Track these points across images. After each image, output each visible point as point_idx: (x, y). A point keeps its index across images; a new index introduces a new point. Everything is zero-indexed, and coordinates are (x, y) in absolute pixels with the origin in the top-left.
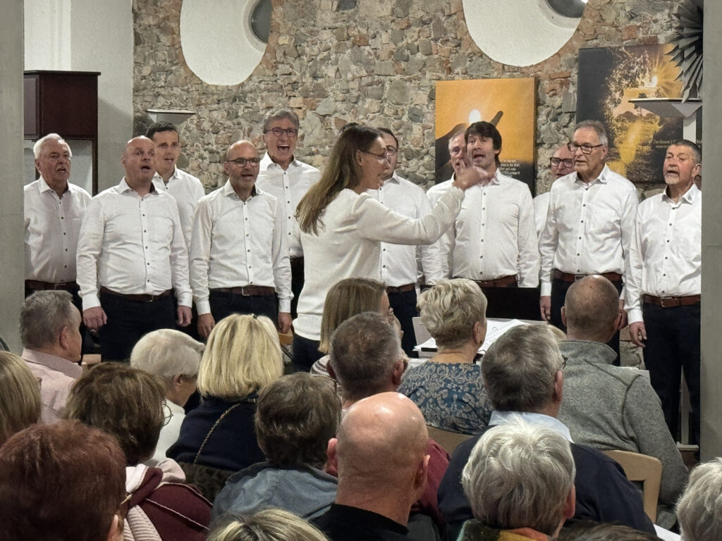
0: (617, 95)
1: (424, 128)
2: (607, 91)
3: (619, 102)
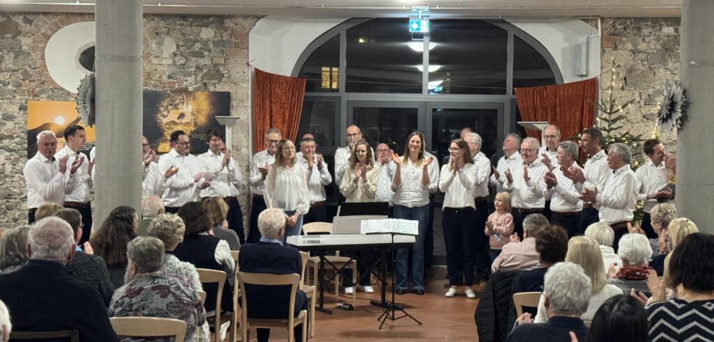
0: (165, 113)
1: (15, 124)
2: (158, 111)
3: (167, 116)
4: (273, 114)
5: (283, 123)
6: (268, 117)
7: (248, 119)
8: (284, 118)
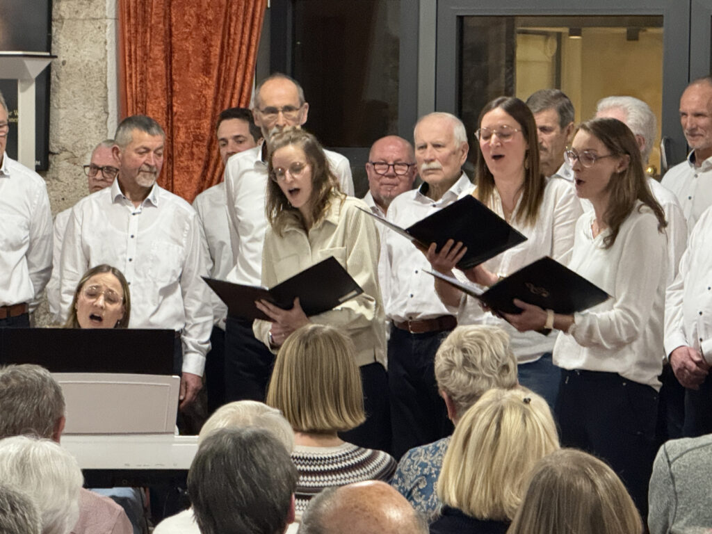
4: (174, 40)
5: (206, 70)
6: (158, 52)
7: (104, 59)
8: (207, 56)
